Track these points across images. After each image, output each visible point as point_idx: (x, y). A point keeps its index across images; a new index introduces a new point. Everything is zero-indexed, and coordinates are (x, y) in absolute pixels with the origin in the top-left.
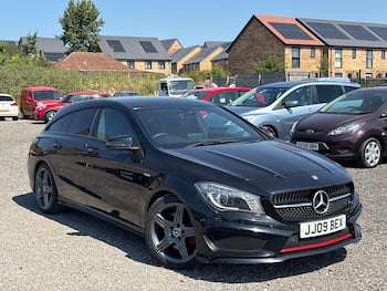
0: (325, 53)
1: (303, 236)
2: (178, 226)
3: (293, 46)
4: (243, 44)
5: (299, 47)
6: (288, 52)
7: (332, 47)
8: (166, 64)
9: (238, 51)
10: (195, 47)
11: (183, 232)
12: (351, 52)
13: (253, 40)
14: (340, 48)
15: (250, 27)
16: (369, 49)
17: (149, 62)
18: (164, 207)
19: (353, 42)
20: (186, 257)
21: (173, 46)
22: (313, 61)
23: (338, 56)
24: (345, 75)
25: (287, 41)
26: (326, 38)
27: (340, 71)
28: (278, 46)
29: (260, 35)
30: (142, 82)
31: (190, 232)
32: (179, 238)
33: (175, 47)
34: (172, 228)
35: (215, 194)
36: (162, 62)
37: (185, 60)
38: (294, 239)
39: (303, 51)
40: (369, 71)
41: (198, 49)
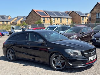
0: (51, 19)
1: (90, 60)
2: (59, 60)
3: (43, 17)
4: (30, 17)
5: (44, 18)
6: (42, 19)
7: (52, 18)
8: (8, 22)
9: (29, 19)
10: (15, 18)
11: (60, 62)
12: (57, 19)
13: (33, 16)
14: (54, 18)
15: (32, 13)
16: (61, 18)
17: (4, 22)
18: (55, 56)
19: (57, 16)
20: (62, 68)
21: (9, 17)
22: (48, 21)
23: (54, 20)
24: (56, 24)
25: (41, 16)
26: (51, 15)
27: (54, 23)
28: (39, 17)
29: (34, 14)
30: (5, 27)
31: (63, 61)
32: (60, 63)
33: (9, 18)
34: (58, 61)
35: (70, 52)
36: (7, 22)
37: (13, 21)
38: (88, 61)
39: (45, 19)
40: (61, 23)
41: (16, 18)
